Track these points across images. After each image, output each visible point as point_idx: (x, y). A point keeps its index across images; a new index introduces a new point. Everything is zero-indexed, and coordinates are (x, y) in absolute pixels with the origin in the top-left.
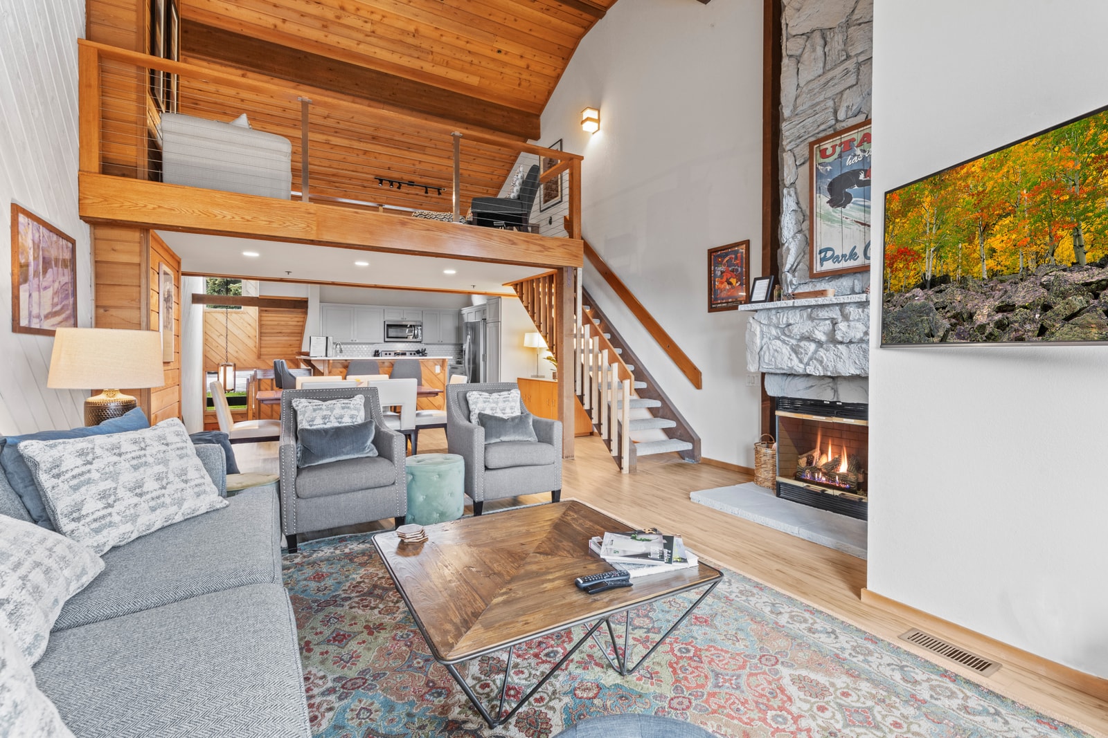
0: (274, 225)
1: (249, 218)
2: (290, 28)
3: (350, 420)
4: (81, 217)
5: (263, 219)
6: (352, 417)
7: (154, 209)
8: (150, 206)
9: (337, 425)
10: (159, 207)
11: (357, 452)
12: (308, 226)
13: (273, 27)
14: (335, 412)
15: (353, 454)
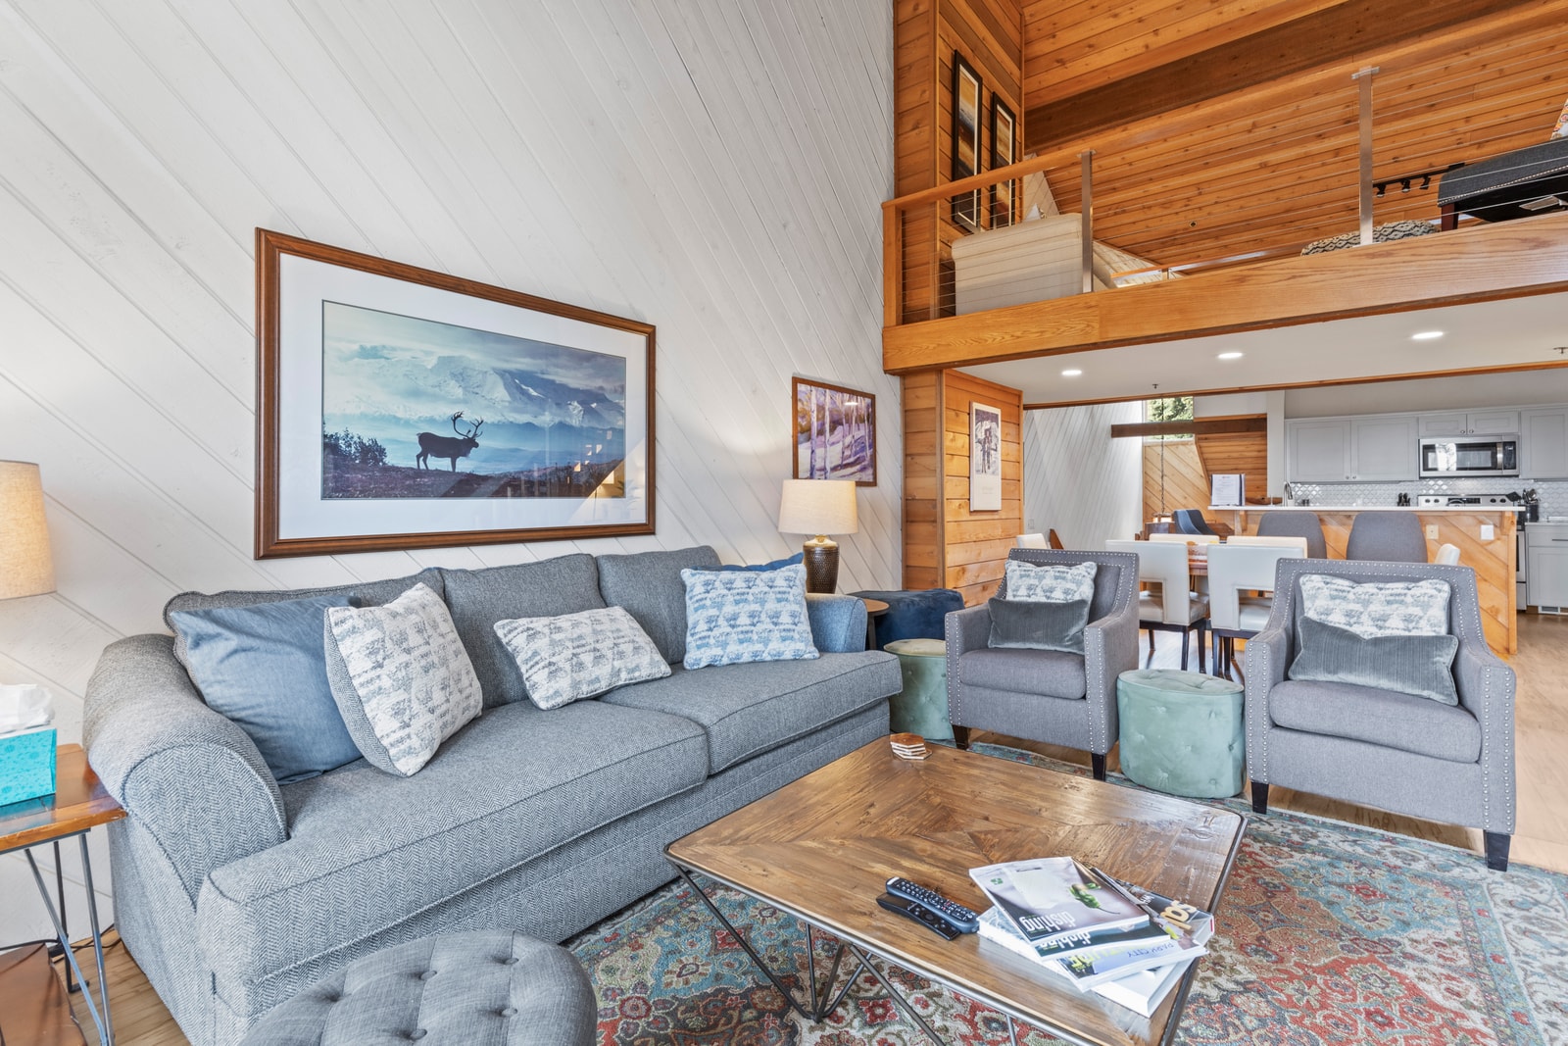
0: (1048, 335)
1: (1019, 334)
2: (1168, 35)
3: (1062, 596)
4: (886, 372)
5: (1034, 330)
6: (1066, 592)
7: (934, 348)
8: (931, 346)
9: (1043, 600)
10: (939, 345)
11: (1053, 644)
12: (1088, 326)
13: (1144, 49)
14: (1044, 582)
15: (1046, 643)
